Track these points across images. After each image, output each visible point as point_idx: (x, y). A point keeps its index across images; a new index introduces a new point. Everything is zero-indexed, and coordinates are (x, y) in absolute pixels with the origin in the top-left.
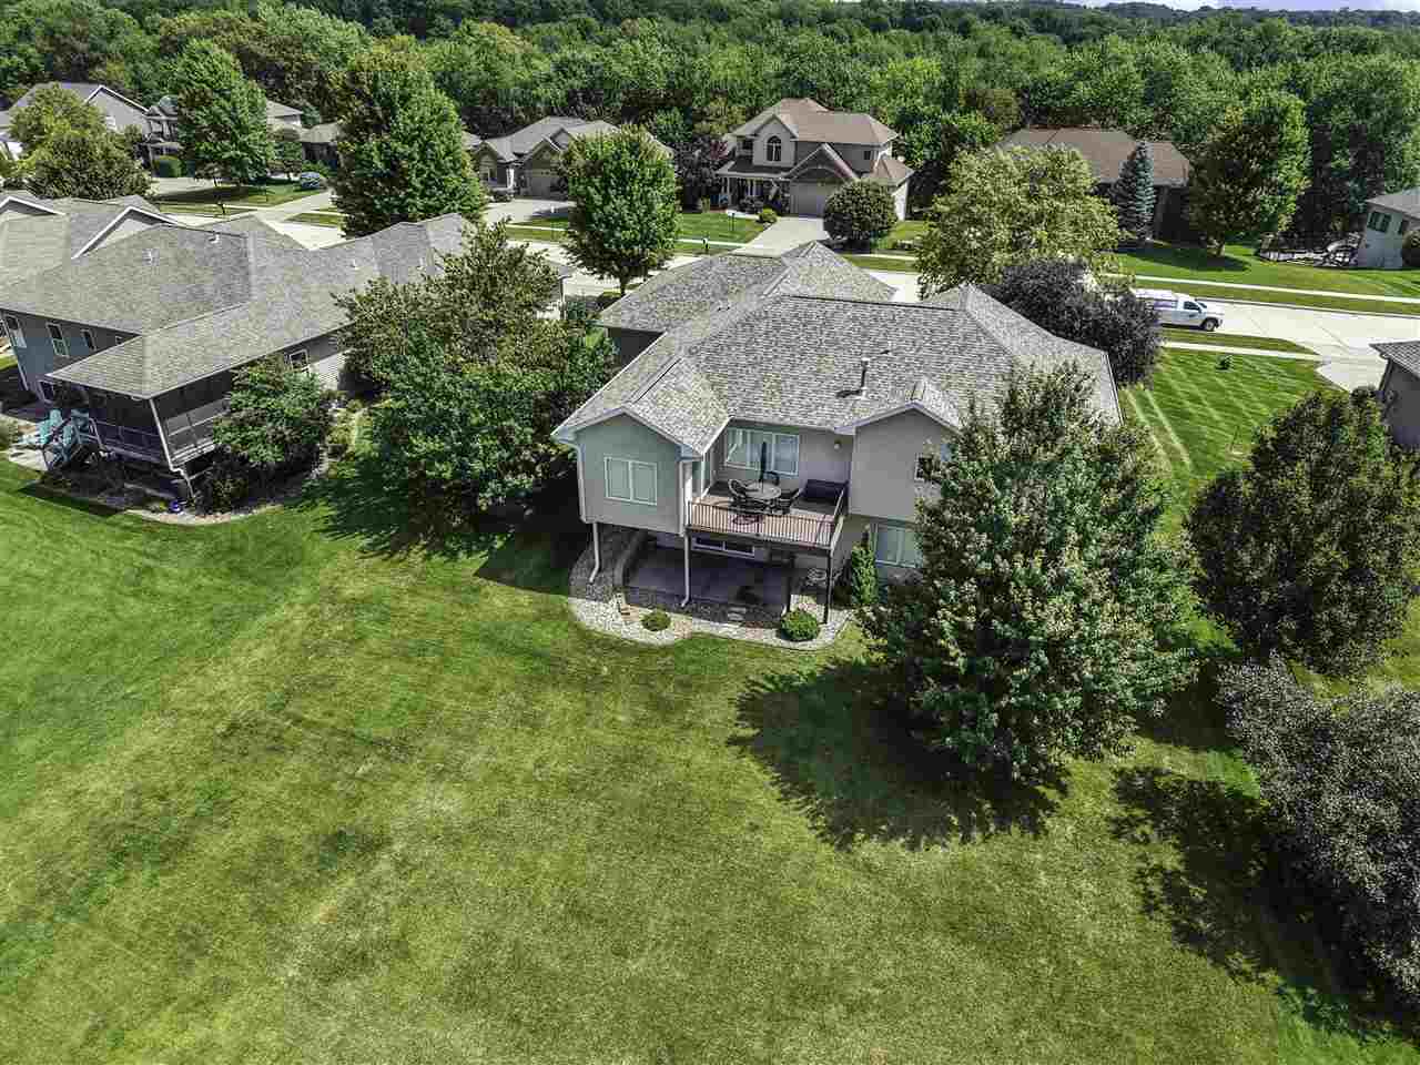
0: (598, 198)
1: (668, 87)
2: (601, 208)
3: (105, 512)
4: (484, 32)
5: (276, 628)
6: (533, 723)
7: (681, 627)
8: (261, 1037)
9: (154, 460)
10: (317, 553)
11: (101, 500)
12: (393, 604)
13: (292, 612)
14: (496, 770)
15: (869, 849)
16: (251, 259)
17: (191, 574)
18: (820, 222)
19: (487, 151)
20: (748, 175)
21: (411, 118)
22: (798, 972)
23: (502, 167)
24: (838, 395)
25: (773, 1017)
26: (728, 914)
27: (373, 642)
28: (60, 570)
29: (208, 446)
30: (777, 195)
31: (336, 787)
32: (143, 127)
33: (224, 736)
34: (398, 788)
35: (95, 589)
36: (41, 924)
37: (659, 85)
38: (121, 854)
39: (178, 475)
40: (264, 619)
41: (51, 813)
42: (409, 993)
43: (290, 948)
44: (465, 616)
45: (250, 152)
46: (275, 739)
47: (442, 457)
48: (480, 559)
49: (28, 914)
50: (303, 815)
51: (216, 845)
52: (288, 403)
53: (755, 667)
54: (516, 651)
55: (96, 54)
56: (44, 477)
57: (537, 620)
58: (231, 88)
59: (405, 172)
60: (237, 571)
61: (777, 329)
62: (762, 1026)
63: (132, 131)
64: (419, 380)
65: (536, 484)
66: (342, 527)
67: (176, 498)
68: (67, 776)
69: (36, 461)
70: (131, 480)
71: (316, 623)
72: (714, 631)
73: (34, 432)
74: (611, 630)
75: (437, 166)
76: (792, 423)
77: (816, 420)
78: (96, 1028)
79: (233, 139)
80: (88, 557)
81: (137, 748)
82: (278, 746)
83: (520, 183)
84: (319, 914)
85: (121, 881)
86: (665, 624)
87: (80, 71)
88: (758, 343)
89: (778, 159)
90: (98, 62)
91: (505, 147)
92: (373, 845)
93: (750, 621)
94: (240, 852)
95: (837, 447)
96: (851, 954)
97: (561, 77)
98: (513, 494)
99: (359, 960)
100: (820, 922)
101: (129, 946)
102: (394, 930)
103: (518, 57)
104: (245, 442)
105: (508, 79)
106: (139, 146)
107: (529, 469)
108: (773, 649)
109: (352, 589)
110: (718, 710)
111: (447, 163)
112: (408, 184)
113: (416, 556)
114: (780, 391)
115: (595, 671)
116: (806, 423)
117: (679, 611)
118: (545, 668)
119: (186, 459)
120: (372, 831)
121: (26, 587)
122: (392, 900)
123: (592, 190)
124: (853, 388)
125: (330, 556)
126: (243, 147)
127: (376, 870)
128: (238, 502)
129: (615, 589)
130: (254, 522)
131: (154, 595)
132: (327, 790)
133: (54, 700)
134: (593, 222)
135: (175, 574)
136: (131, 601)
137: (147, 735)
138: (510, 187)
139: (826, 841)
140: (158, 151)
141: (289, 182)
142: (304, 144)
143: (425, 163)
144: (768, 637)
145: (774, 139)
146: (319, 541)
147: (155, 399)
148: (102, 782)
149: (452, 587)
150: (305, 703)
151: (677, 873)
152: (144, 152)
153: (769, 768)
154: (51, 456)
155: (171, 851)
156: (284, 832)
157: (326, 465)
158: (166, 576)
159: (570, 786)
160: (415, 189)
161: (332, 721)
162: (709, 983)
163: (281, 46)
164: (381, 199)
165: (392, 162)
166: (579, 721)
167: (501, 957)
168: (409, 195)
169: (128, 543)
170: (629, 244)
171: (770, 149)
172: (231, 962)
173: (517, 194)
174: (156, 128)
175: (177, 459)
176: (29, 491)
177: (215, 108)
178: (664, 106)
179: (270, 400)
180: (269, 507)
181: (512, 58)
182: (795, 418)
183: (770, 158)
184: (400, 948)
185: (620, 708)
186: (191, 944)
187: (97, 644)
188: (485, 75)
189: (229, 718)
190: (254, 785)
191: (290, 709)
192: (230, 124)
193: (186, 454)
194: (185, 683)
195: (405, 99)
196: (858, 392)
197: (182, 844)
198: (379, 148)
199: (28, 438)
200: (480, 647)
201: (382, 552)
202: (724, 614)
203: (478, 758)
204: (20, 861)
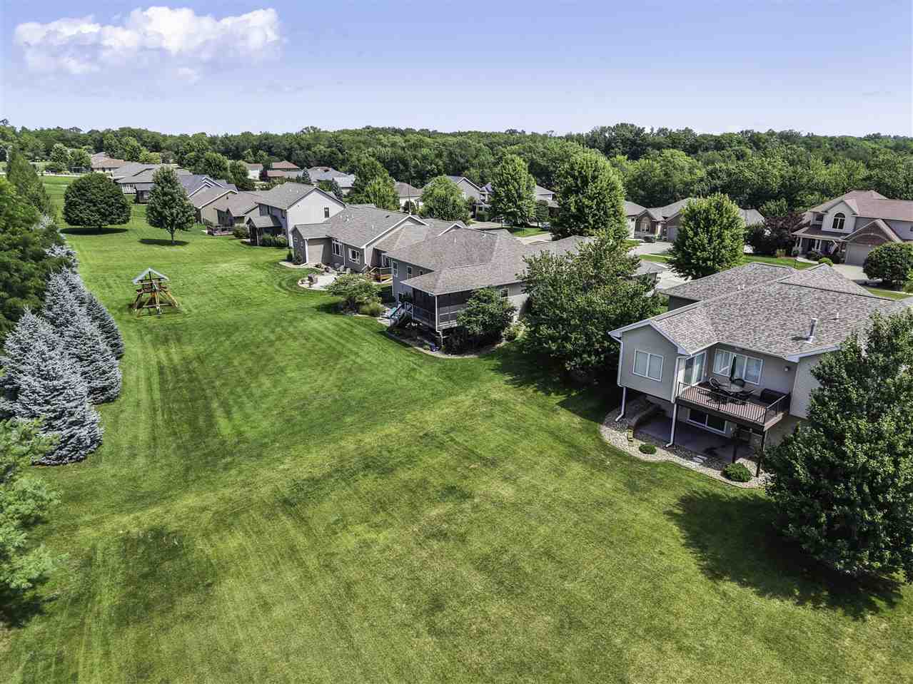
0: (691, 233)
1: (782, 185)
2: (692, 239)
3: (407, 346)
4: (669, 155)
5: (457, 402)
6: (560, 474)
7: (661, 455)
8: (395, 546)
9: (431, 326)
10: (485, 377)
11: (407, 341)
12: (512, 406)
13: (465, 399)
14: (534, 486)
15: (731, 587)
16: (497, 245)
17: (431, 375)
18: (861, 269)
19: (647, 214)
20: (816, 237)
21: (596, 188)
22: (656, 622)
23: (654, 224)
24: (793, 339)
25: (632, 633)
26: (629, 583)
27: (497, 419)
28: (382, 363)
29: (454, 324)
30: (836, 251)
31: (459, 469)
32: (478, 197)
33: (421, 437)
34: (485, 479)
35: (392, 372)
36: (333, 480)
37: (775, 185)
38: (367, 467)
39: (438, 334)
40: (453, 398)
41: (349, 445)
42: (459, 555)
43: (418, 520)
44: (544, 421)
45: (521, 209)
46: (441, 444)
47: (553, 339)
48: (562, 398)
49: (330, 476)
50: (442, 476)
51: (404, 475)
52: (492, 307)
53: (699, 485)
54: (563, 441)
55: (466, 164)
56: (388, 328)
57: (580, 431)
58: (520, 178)
59: (585, 215)
60: (450, 378)
61: (764, 299)
62: (625, 634)
63: (472, 199)
64: (552, 300)
65: (598, 362)
66: (501, 370)
67: (436, 344)
68: (359, 434)
69: (387, 323)
70: (420, 335)
71: (475, 405)
72: (681, 463)
73: (389, 312)
74: (618, 446)
75: (605, 213)
76: (757, 350)
77: (774, 351)
78: (338, 520)
79: (515, 203)
80: (394, 360)
81: (387, 432)
82: (441, 446)
83: (663, 233)
84: (434, 513)
85: (365, 476)
86: (652, 452)
87: (458, 171)
88: (749, 305)
89: (841, 227)
90: (467, 168)
91: (658, 213)
92: (466, 496)
93: (706, 464)
94: (412, 480)
95: (786, 370)
96: (693, 627)
97: (710, 178)
98: (585, 366)
99: (442, 535)
100: (680, 606)
101: (360, 498)
102: (463, 530)
103: (686, 169)
104: (469, 322)
105: (676, 180)
106: (472, 205)
107: (597, 353)
108: (715, 480)
109: (495, 396)
110: (667, 498)
111: (611, 212)
112: (587, 221)
113: (530, 391)
114: (755, 332)
115: (602, 461)
116: (766, 351)
117: (664, 448)
118: (576, 453)
119: (444, 328)
120: (467, 491)
121: (367, 366)
122: (465, 520)
123: (688, 229)
124: (804, 336)
125: (491, 380)
126: (519, 207)
127: (463, 506)
128: (460, 351)
129: (629, 428)
130: (463, 361)
131: (414, 379)
132: (455, 469)
133: (363, 407)
134: (685, 246)
135: (424, 374)
136: (405, 379)
137: (392, 429)
138: (657, 235)
139: (704, 573)
140: (481, 209)
141: (538, 227)
142: (550, 208)
143: (598, 211)
144: (715, 474)
145: (840, 215)
146: (488, 373)
147: (438, 296)
148: (370, 439)
149: (543, 407)
150: (459, 434)
151: (608, 557)
152: (473, 209)
153: (684, 531)
154: (393, 321)
155: (386, 471)
156: (431, 479)
157: (503, 343)
158: (421, 373)
159: (567, 504)
160: (590, 224)
161: (466, 444)
162: (604, 607)
163: (553, 160)
164: (571, 228)
165: (580, 209)
166: (586, 479)
167: (506, 558)
168: (587, 227)
169: (411, 359)
170: (705, 260)
171: (836, 221)
172: (394, 517)
173: (660, 239)
174: (482, 198)
175: (440, 326)
176: (382, 333)
177: (511, 187)
178: (776, 197)
179: (484, 304)
180: (472, 356)
181: (682, 169)
182: (760, 347)
183: (834, 226)
184: (462, 539)
185: (609, 480)
186: (381, 505)
187: (386, 393)
188: (663, 177)
189: (425, 432)
190: (425, 458)
191: (452, 435)
192: (515, 195)
193: (445, 325)
194: (413, 413)
195: (594, 178)
196: (807, 339)
197: (392, 470)
198: (576, 201)
199: (387, 314)
200: (546, 435)
201: (516, 384)
202: (692, 457)
203: (528, 478)
204: (333, 457)
